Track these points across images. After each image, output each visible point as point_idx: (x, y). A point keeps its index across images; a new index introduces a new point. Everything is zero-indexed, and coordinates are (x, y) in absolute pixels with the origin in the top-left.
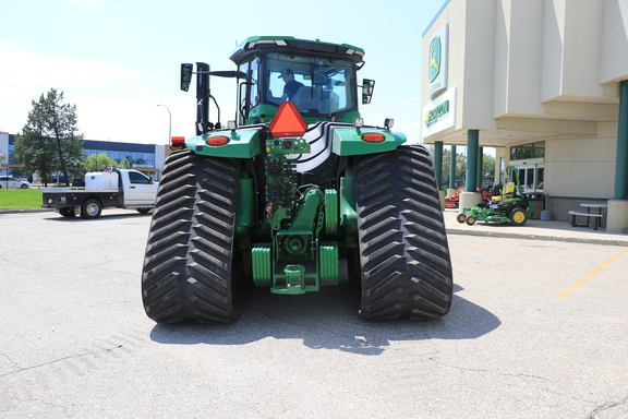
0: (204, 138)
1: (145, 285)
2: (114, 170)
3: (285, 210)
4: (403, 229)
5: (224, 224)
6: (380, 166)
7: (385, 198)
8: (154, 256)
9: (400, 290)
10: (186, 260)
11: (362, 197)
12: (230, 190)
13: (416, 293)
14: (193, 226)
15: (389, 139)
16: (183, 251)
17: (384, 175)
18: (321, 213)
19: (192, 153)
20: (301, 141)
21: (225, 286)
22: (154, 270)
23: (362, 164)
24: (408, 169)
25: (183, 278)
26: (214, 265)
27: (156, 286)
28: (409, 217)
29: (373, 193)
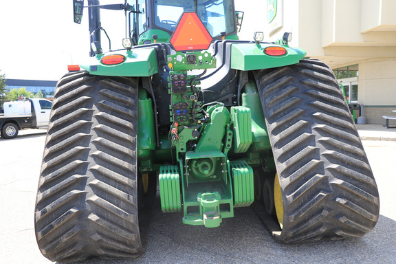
0: (99, 58)
1: (39, 225)
2: (27, 99)
3: (191, 130)
4: (319, 145)
5: (126, 150)
6: (284, 80)
7: (295, 113)
8: (48, 191)
9: (325, 213)
10: (85, 193)
11: (272, 113)
12: (130, 112)
13: (341, 215)
14: (90, 153)
15: (290, 52)
16: (81, 183)
17: (290, 89)
18: (229, 132)
19: (87, 74)
20: (206, 55)
21: (132, 221)
22: (48, 208)
23: (266, 78)
24: (313, 82)
25: (82, 215)
26: (118, 198)
27: (52, 227)
28: (323, 132)
29: (282, 108)
